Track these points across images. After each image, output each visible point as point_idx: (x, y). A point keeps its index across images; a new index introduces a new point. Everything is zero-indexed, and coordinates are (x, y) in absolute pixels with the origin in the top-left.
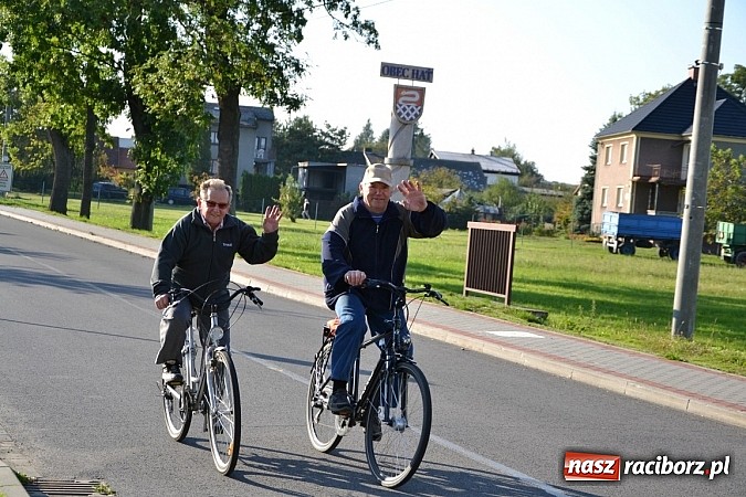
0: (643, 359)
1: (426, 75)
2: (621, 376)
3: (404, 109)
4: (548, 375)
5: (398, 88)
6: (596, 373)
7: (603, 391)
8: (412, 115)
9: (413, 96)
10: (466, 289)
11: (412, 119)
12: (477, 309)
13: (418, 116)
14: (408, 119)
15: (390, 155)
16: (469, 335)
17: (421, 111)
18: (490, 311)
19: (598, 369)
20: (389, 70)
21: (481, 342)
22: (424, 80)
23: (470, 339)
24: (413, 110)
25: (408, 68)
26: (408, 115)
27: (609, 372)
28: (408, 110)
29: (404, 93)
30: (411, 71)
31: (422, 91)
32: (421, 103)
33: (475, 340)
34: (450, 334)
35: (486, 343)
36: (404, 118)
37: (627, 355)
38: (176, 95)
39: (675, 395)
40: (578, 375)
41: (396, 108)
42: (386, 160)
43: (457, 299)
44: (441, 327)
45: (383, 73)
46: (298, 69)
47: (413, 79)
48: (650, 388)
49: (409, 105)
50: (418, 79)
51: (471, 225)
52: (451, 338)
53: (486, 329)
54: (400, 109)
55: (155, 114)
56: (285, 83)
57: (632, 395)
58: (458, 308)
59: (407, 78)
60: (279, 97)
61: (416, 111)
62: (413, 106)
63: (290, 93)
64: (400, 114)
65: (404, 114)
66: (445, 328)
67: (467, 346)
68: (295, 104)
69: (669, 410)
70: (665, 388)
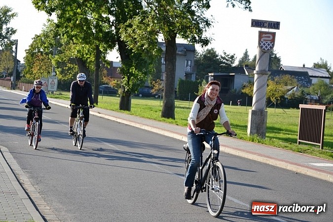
1: (276, 25)
3: (264, 44)
5: (261, 33)
8: (269, 47)
9: (269, 37)
10: (298, 140)
11: (268, 49)
12: (304, 151)
13: (272, 48)
14: (266, 49)
15: (257, 69)
16: (300, 165)
17: (273, 45)
18: (311, 153)
20: (256, 23)
21: (306, 169)
22: (275, 28)
23: (300, 167)
24: (269, 45)
25: (266, 22)
26: (266, 47)
28: (266, 44)
29: (264, 35)
30: (268, 24)
31: (274, 34)
32: (273, 41)
33: (303, 168)
34: (289, 165)
35: (309, 170)
36: (264, 49)
38: (142, 39)
41: (259, 44)
42: (255, 72)
43: (294, 146)
44: (284, 161)
45: (253, 25)
46: (208, 24)
47: (269, 28)
49: (267, 42)
50: (272, 28)
51: (301, 106)
52: (290, 167)
53: (310, 162)
54: (262, 44)
55: (132, 49)
56: (200, 31)
58: (294, 151)
59: (265, 27)
60: (197, 38)
61: (271, 45)
62: (269, 42)
63: (203, 37)
64: (262, 47)
65: (264, 47)
66: (286, 162)
67: (299, 171)
68: (205, 42)
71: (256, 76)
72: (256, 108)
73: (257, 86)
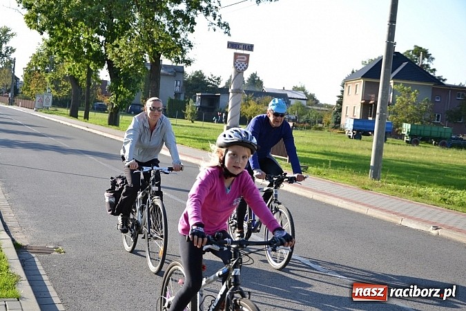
0: (350, 189)
1: (250, 48)
2: (336, 197)
3: (239, 65)
4: (301, 196)
5: (236, 54)
6: (324, 196)
7: (327, 205)
8: (243, 68)
9: (243, 58)
11: (243, 70)
13: (246, 69)
14: (241, 70)
15: (232, 88)
17: (247, 66)
19: (326, 194)
20: (232, 45)
22: (249, 50)
24: (243, 65)
25: (241, 44)
26: (241, 68)
27: (331, 195)
28: (241, 65)
29: (239, 57)
30: (240, 47)
31: (248, 56)
32: (247, 61)
36: (239, 69)
37: (342, 187)
39: (361, 206)
40: (316, 197)
41: (235, 64)
42: (230, 91)
45: (228, 47)
46: (190, 46)
47: (243, 49)
48: (350, 203)
49: (241, 63)
50: (246, 50)
54: (237, 65)
55: (119, 68)
56: (184, 52)
57: (342, 207)
59: (240, 49)
60: (181, 59)
61: (245, 66)
62: (243, 63)
63: (186, 57)
64: (237, 67)
65: (239, 67)
68: (189, 63)
69: (358, 213)
70: (358, 203)
71: (231, 95)
72: (230, 124)
73: (232, 104)
